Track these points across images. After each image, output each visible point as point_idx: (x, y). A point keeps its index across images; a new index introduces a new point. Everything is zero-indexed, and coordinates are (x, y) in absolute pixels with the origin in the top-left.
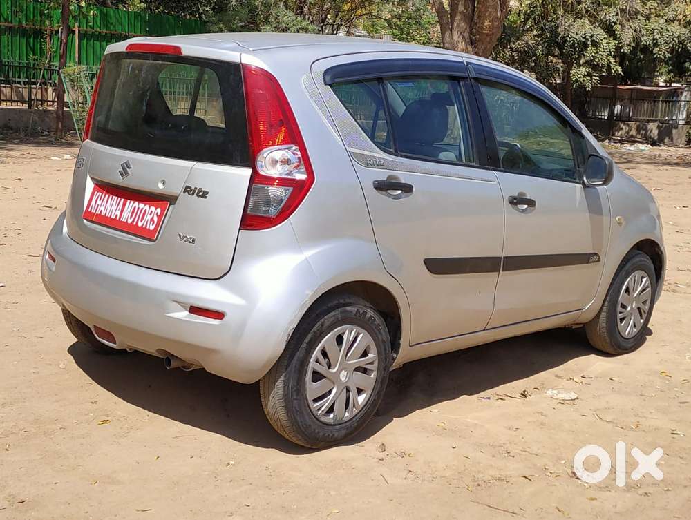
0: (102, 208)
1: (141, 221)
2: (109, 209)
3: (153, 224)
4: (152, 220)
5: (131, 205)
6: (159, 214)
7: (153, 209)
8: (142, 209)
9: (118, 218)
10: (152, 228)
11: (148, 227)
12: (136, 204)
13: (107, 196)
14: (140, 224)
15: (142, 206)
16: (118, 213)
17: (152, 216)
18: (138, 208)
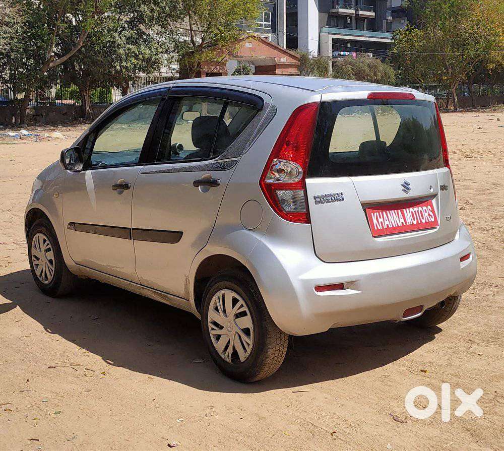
0: (387, 222)
1: (423, 219)
2: (393, 222)
3: (432, 217)
4: (429, 215)
5: (408, 212)
6: (431, 209)
7: (425, 208)
8: (418, 211)
9: (405, 224)
10: (433, 220)
11: (430, 221)
12: (411, 209)
13: (384, 213)
14: (424, 221)
15: (416, 209)
16: (402, 220)
17: (427, 212)
18: (415, 211)
